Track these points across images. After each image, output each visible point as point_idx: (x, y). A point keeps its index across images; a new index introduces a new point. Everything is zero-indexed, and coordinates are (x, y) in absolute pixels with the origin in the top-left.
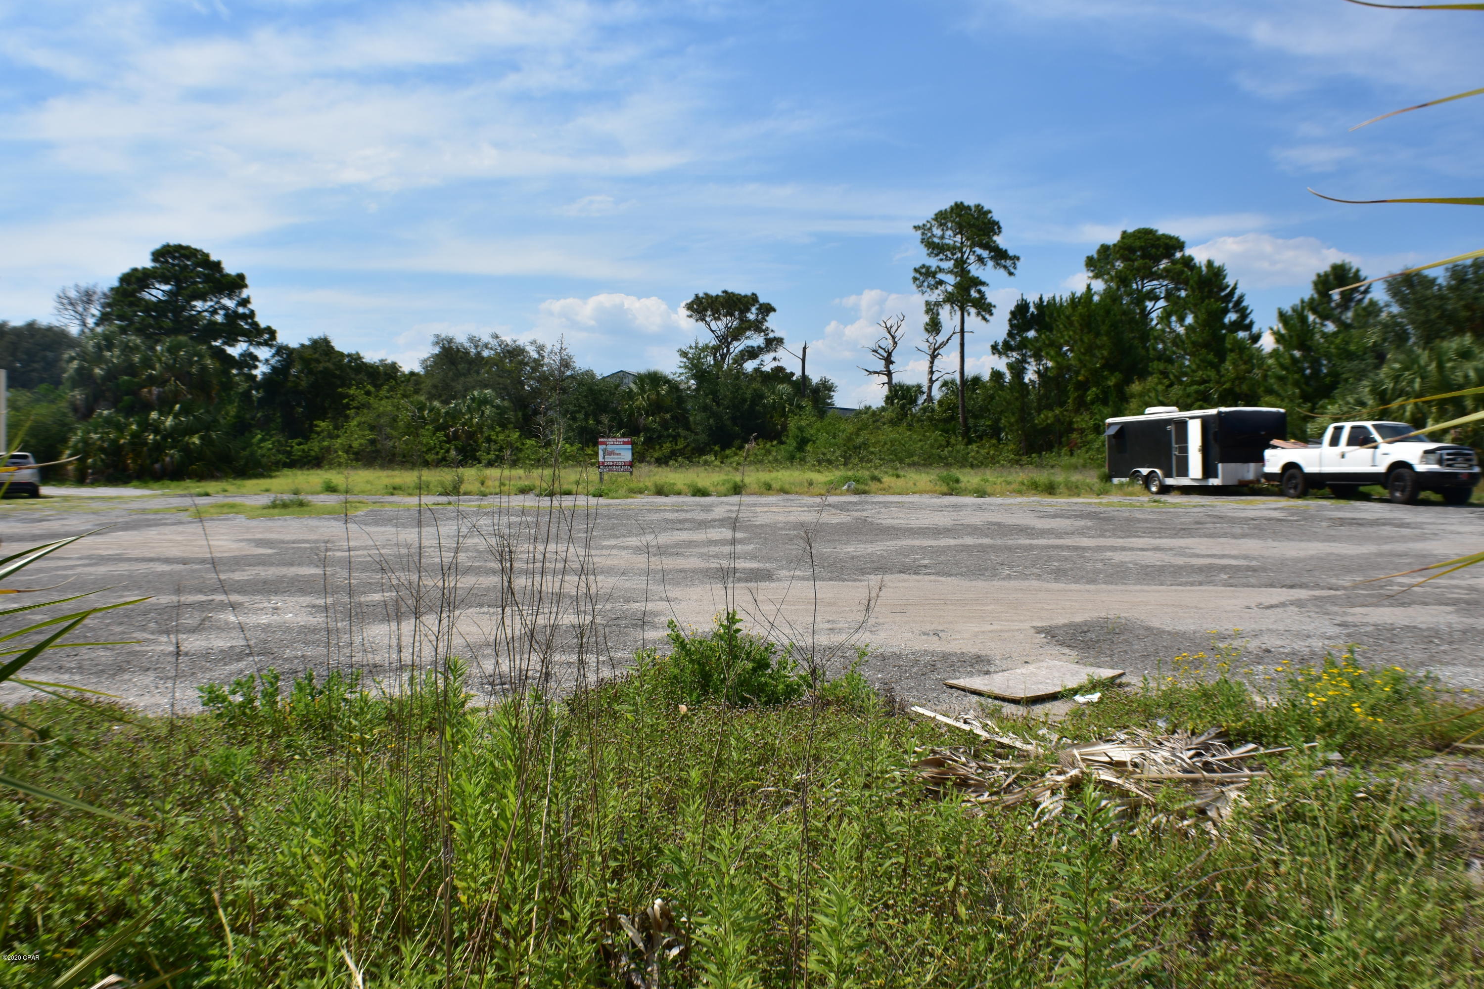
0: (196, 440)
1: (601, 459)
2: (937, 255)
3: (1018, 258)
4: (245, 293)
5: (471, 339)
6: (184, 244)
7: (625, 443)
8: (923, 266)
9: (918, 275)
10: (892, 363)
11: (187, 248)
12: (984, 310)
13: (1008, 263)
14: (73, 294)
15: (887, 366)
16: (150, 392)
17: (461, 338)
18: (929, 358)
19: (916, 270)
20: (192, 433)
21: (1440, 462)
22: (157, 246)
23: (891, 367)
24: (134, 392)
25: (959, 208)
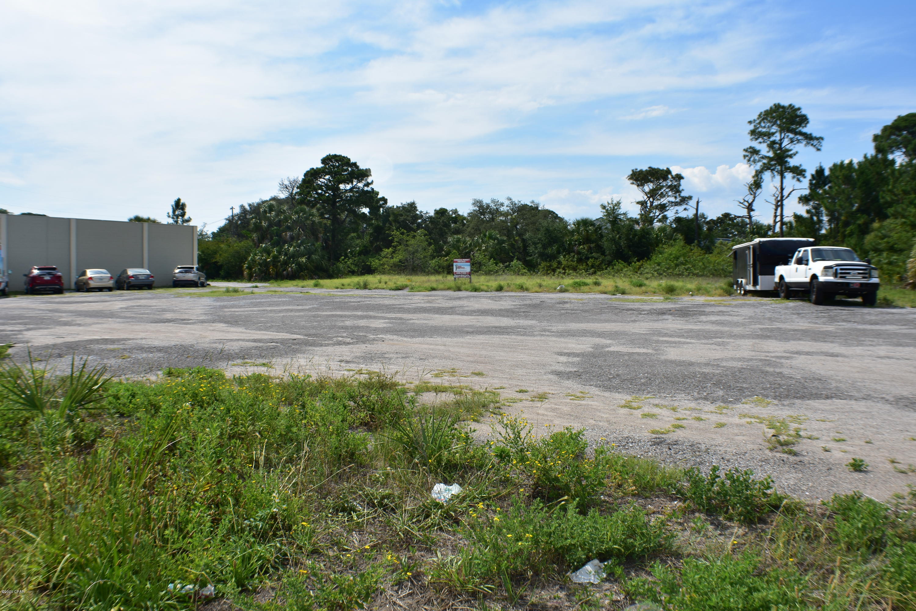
0: (304, 260)
1: (455, 271)
2: (757, 139)
3: (822, 138)
4: (369, 180)
5: (493, 201)
6: (338, 154)
7: (467, 262)
8: (751, 148)
9: (747, 154)
10: (753, 210)
11: (340, 156)
12: (798, 175)
13: (815, 142)
14: (287, 183)
15: (749, 213)
16: (286, 235)
17: (486, 200)
18: (774, 207)
19: (746, 150)
20: (302, 255)
21: (835, 275)
22: (324, 155)
23: (752, 213)
24: (279, 235)
25: (778, 107)
